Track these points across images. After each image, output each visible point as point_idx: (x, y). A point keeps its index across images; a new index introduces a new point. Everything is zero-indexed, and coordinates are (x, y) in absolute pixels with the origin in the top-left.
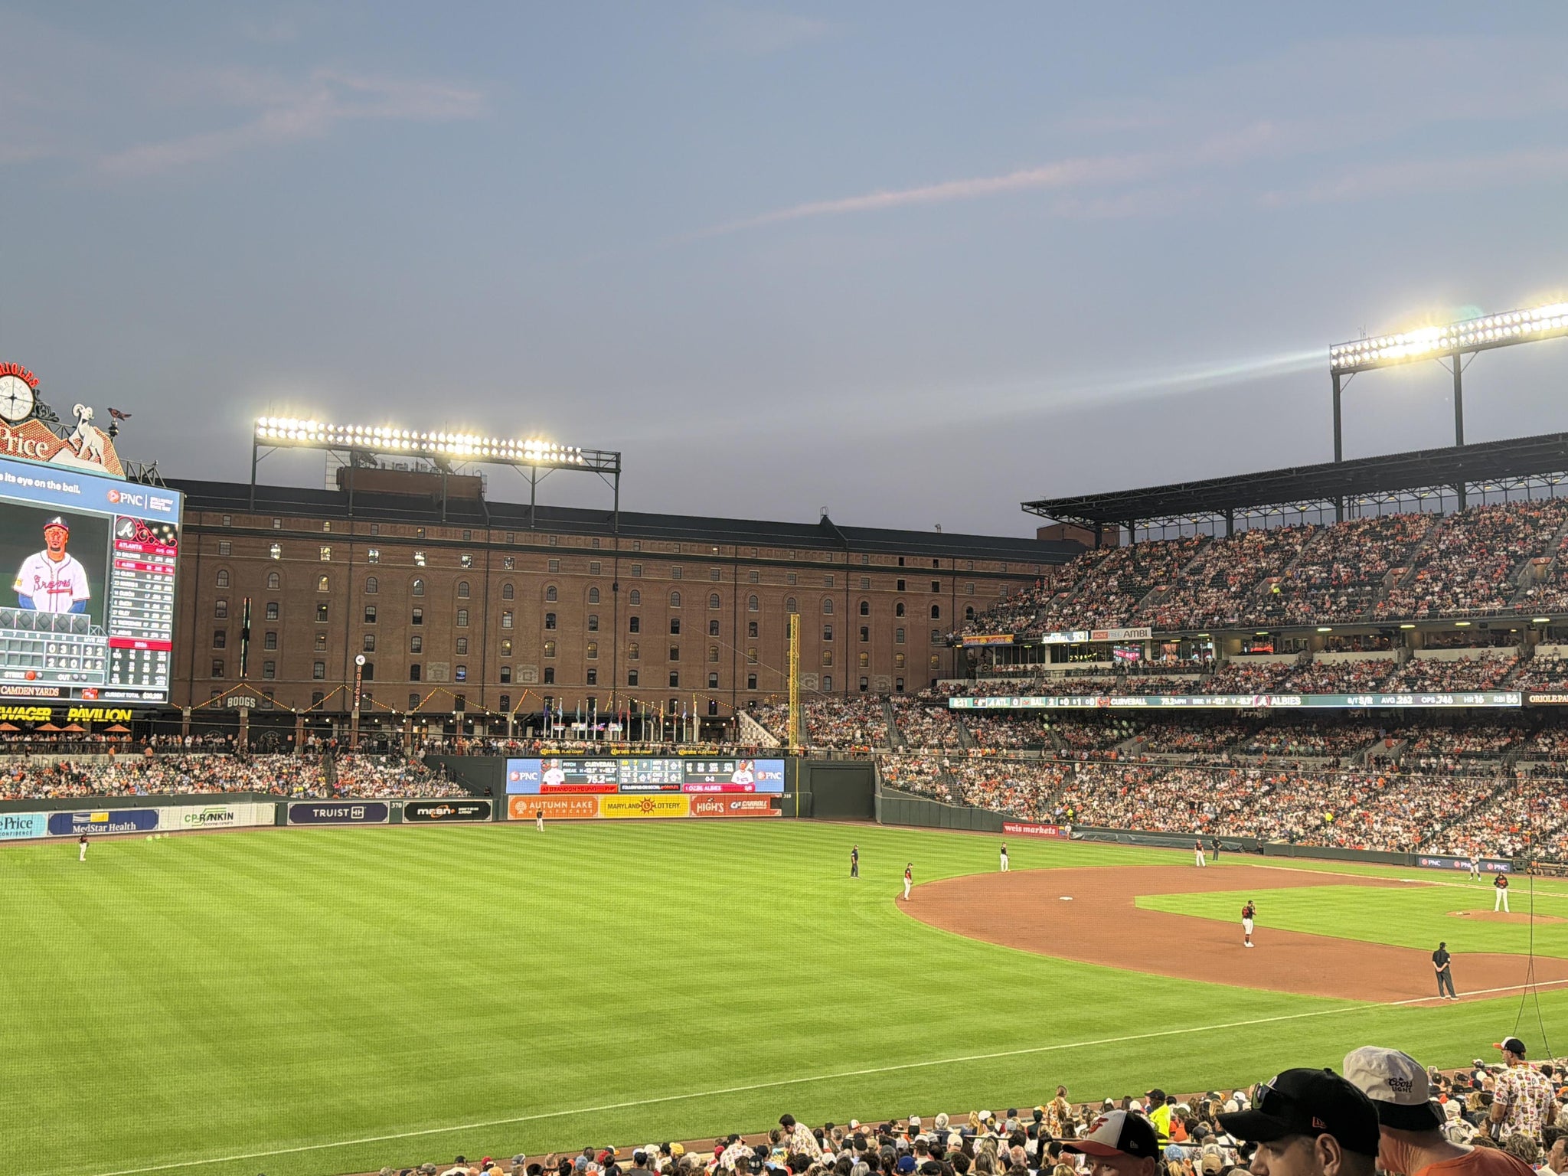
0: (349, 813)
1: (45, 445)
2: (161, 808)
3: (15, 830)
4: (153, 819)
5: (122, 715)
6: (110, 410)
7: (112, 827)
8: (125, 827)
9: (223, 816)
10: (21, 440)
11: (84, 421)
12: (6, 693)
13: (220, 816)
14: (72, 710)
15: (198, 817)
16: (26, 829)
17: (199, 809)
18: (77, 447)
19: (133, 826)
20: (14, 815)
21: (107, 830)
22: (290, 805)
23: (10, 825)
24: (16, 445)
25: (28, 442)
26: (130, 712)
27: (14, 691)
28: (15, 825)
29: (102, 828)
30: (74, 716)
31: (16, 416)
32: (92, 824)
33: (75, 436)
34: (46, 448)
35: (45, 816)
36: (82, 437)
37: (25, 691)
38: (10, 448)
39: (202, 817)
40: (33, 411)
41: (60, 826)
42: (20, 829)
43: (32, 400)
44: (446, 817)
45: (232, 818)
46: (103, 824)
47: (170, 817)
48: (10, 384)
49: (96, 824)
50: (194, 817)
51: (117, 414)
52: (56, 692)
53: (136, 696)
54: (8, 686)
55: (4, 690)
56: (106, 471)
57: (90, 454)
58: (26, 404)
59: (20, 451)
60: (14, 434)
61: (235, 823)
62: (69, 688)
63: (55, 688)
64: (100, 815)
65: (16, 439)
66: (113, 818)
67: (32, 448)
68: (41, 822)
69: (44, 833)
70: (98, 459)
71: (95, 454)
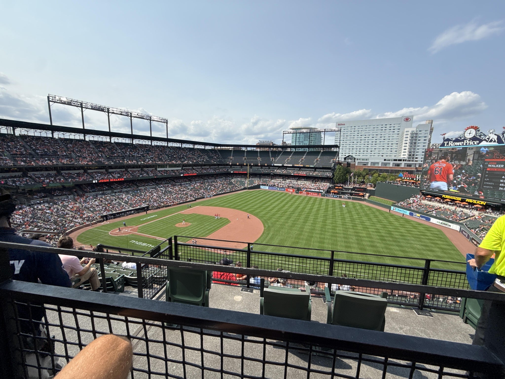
1: (478, 141)
2: (432, 218)
4: (430, 220)
5: (482, 203)
7: (421, 218)
8: (423, 219)
11: (491, 133)
13: (447, 225)
17: (441, 221)
18: (487, 140)
19: (425, 219)
24: (469, 143)
25: (472, 142)
29: (419, 218)
30: (467, 201)
31: (471, 137)
32: (417, 216)
33: (487, 137)
36: (490, 137)
38: (468, 144)
39: (442, 223)
41: (411, 214)
42: (405, 212)
43: (475, 132)
44: (475, 244)
47: (433, 220)
48: (470, 130)
50: (439, 222)
57: (491, 141)
58: (473, 134)
59: (470, 144)
60: (469, 141)
61: (451, 227)
64: (419, 215)
66: (421, 216)
67: (474, 143)
68: (408, 213)
69: (408, 214)
70: (495, 141)
71: (494, 140)
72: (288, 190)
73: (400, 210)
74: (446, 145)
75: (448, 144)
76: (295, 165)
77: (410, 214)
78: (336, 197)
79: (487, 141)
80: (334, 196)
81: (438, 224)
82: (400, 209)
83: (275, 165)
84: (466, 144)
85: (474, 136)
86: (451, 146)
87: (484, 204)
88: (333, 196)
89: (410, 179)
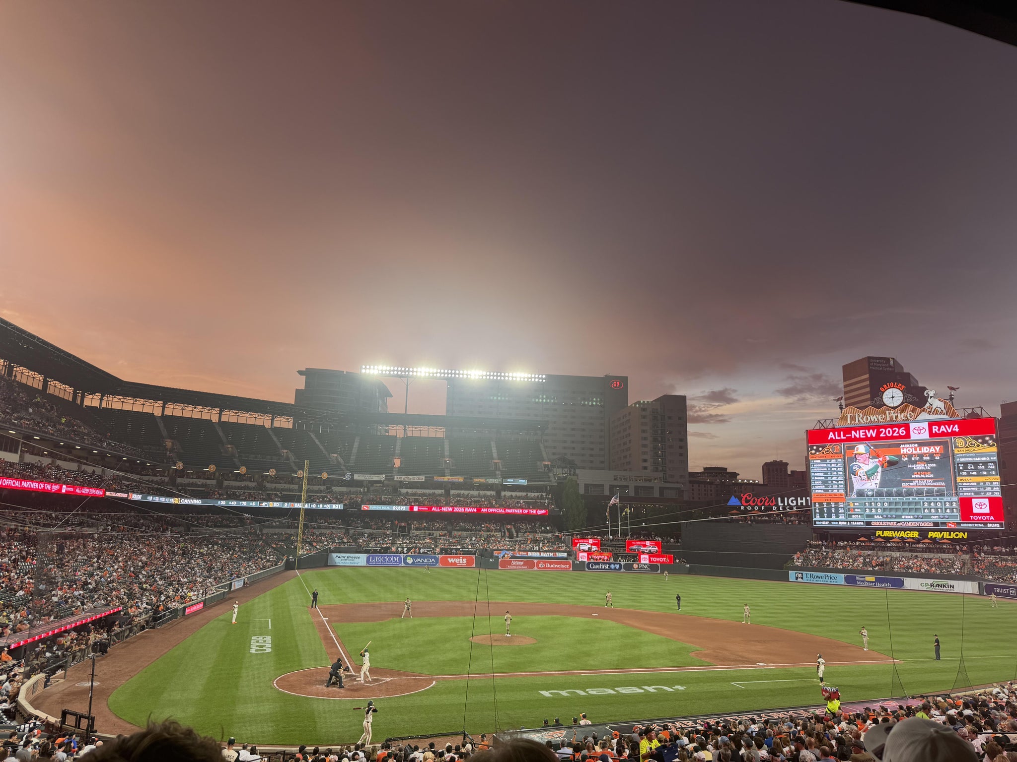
0: (1009, 591)
1: (911, 413)
2: (905, 578)
3: (829, 580)
4: (902, 584)
5: (961, 535)
6: (948, 387)
7: (878, 584)
8: (884, 585)
9: (947, 586)
10: (899, 415)
11: (931, 397)
12: (904, 525)
13: (944, 586)
14: (930, 533)
15: (930, 585)
16: (834, 580)
17: (930, 581)
19: (890, 585)
20: (829, 574)
21: (875, 585)
22: (985, 583)
23: (827, 578)
24: (897, 417)
25: (902, 414)
26: (966, 533)
27: (908, 524)
28: (829, 578)
30: (932, 535)
31: (896, 404)
32: (866, 581)
33: (928, 405)
34: (913, 414)
35: (843, 576)
36: (932, 405)
37: (914, 524)
38: (894, 419)
39: (932, 585)
40: (903, 400)
41: (851, 581)
42: (832, 580)
43: (902, 395)
45: (953, 588)
46: (873, 582)
47: (910, 583)
48: (891, 392)
49: (869, 582)
51: (952, 389)
52: (931, 524)
53: (982, 525)
54: (905, 522)
55: (903, 524)
56: (947, 417)
57: (936, 412)
58: (899, 398)
59: (899, 419)
60: (896, 412)
61: (956, 590)
62: (939, 522)
63: (930, 522)
64: (872, 579)
65: (896, 414)
66: (877, 580)
67: (905, 416)
68: (841, 578)
69: (843, 583)
70: (942, 413)
71: (940, 411)
72: (451, 560)
73: (819, 577)
74: (849, 422)
75: (853, 419)
76: (437, 478)
77: (847, 579)
78: (617, 566)
79: (929, 413)
80: (612, 566)
81: (925, 588)
82: (815, 574)
83: (357, 477)
84: (891, 417)
85: (902, 403)
86: (861, 423)
87: (965, 537)
88: (607, 567)
89: (763, 508)
